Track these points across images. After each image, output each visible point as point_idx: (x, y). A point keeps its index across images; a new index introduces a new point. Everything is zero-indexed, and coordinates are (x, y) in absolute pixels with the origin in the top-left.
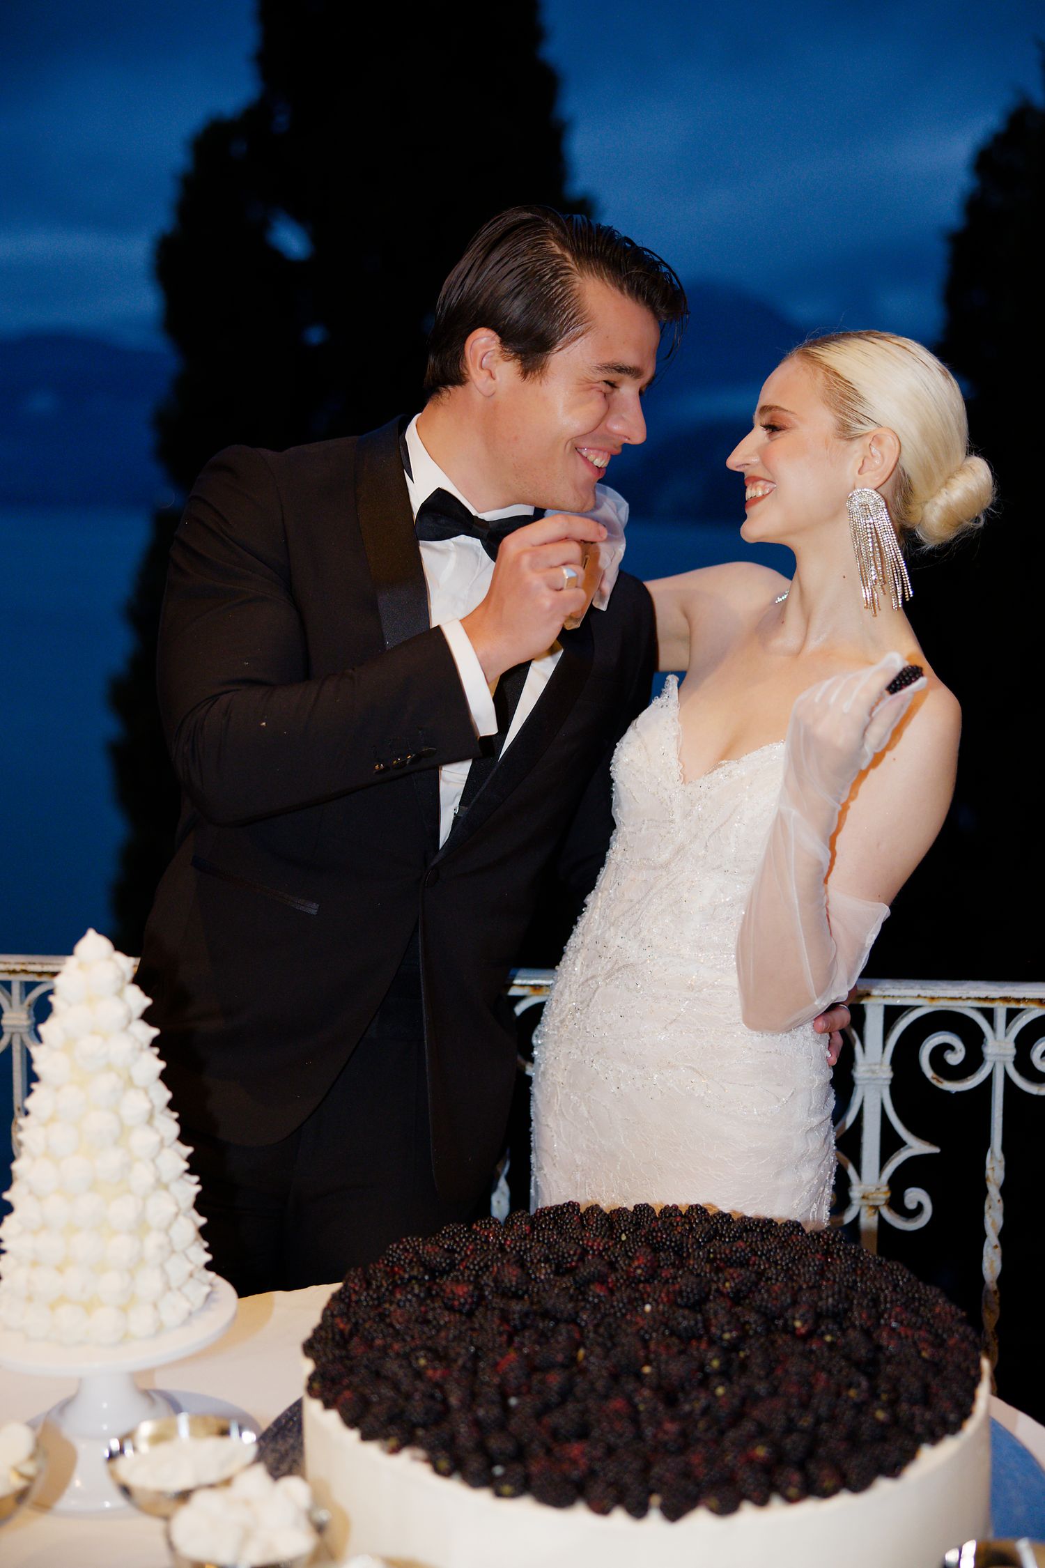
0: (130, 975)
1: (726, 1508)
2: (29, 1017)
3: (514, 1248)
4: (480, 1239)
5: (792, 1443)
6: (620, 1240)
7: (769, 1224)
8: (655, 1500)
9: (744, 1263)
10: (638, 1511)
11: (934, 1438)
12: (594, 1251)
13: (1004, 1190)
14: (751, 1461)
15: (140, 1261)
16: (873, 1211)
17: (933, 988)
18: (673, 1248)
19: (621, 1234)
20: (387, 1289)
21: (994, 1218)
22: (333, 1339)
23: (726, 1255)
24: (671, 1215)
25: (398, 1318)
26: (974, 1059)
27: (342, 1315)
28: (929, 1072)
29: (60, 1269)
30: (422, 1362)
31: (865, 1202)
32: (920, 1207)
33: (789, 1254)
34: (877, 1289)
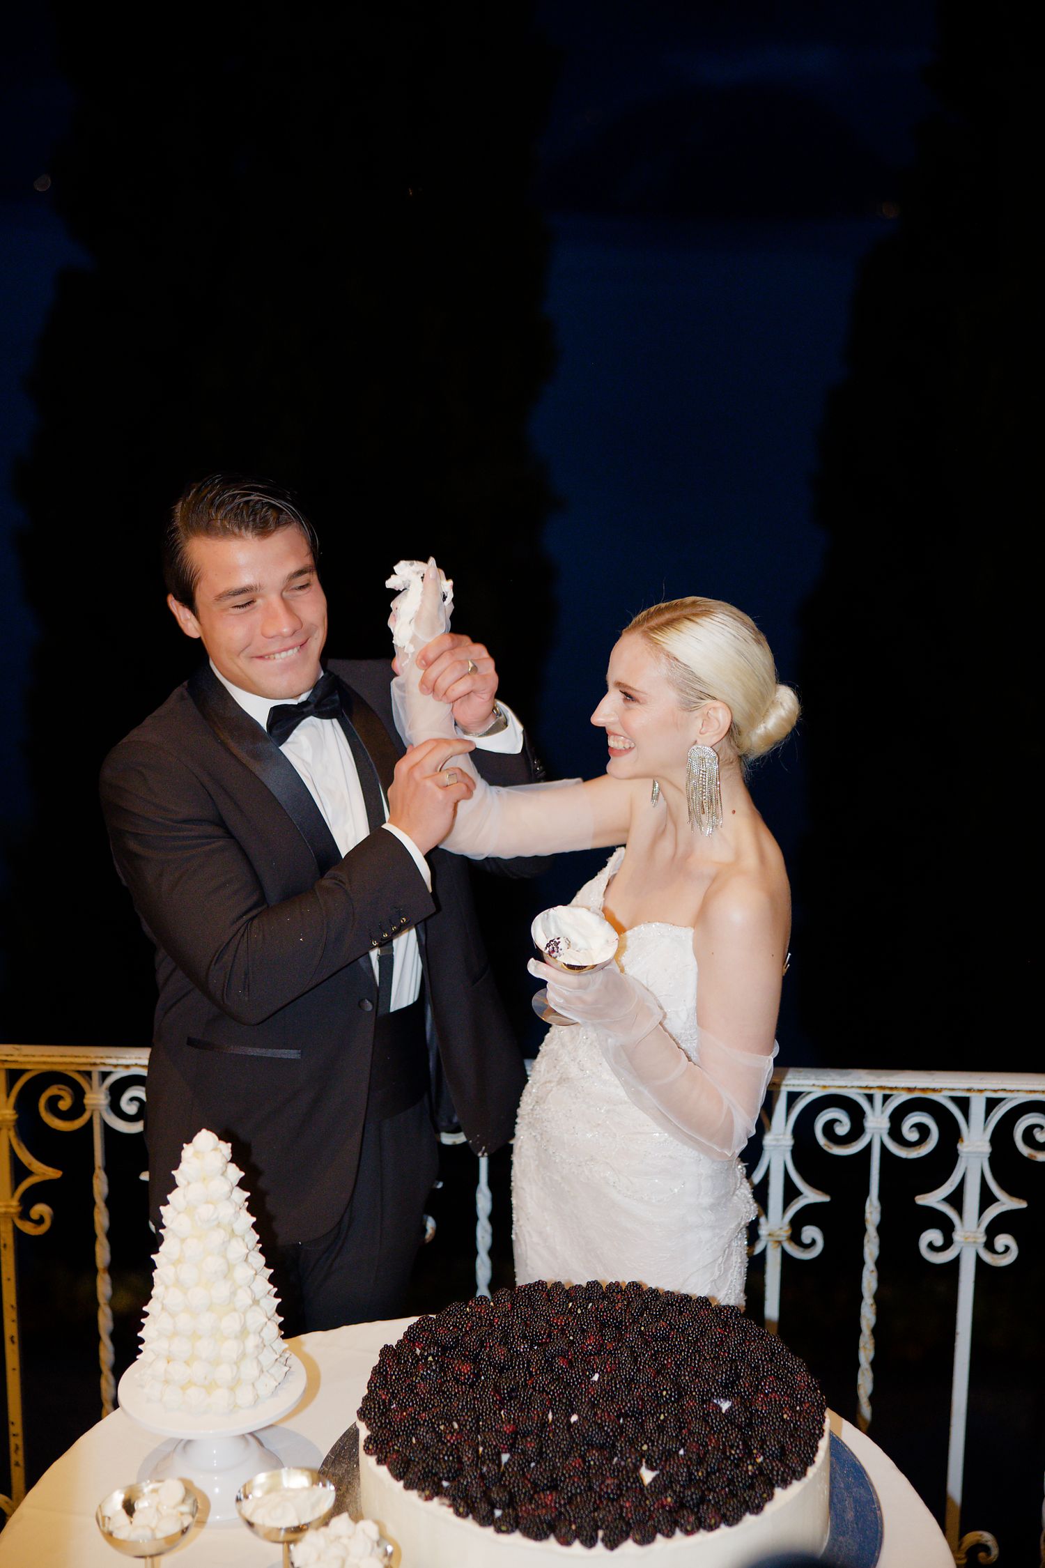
0: (229, 1157)
1: (645, 1539)
2: (107, 1097)
3: (501, 1325)
4: (476, 1315)
5: (691, 1494)
6: (577, 1312)
7: (686, 1299)
8: (601, 1533)
9: (665, 1339)
10: (590, 1542)
11: (785, 1483)
12: (558, 1326)
13: (880, 1229)
14: (663, 1507)
15: (243, 1355)
16: (777, 1244)
17: (825, 1078)
18: (615, 1324)
19: (577, 1309)
20: (412, 1364)
21: (871, 1248)
22: (379, 1408)
23: (653, 1333)
24: (614, 1290)
25: (422, 1388)
26: (858, 1129)
27: (384, 1386)
28: (822, 1140)
29: (187, 1363)
30: (442, 1427)
31: (770, 1238)
32: (814, 1242)
33: (698, 1328)
34: (758, 1360)
